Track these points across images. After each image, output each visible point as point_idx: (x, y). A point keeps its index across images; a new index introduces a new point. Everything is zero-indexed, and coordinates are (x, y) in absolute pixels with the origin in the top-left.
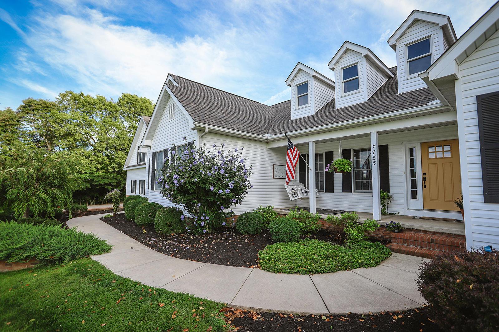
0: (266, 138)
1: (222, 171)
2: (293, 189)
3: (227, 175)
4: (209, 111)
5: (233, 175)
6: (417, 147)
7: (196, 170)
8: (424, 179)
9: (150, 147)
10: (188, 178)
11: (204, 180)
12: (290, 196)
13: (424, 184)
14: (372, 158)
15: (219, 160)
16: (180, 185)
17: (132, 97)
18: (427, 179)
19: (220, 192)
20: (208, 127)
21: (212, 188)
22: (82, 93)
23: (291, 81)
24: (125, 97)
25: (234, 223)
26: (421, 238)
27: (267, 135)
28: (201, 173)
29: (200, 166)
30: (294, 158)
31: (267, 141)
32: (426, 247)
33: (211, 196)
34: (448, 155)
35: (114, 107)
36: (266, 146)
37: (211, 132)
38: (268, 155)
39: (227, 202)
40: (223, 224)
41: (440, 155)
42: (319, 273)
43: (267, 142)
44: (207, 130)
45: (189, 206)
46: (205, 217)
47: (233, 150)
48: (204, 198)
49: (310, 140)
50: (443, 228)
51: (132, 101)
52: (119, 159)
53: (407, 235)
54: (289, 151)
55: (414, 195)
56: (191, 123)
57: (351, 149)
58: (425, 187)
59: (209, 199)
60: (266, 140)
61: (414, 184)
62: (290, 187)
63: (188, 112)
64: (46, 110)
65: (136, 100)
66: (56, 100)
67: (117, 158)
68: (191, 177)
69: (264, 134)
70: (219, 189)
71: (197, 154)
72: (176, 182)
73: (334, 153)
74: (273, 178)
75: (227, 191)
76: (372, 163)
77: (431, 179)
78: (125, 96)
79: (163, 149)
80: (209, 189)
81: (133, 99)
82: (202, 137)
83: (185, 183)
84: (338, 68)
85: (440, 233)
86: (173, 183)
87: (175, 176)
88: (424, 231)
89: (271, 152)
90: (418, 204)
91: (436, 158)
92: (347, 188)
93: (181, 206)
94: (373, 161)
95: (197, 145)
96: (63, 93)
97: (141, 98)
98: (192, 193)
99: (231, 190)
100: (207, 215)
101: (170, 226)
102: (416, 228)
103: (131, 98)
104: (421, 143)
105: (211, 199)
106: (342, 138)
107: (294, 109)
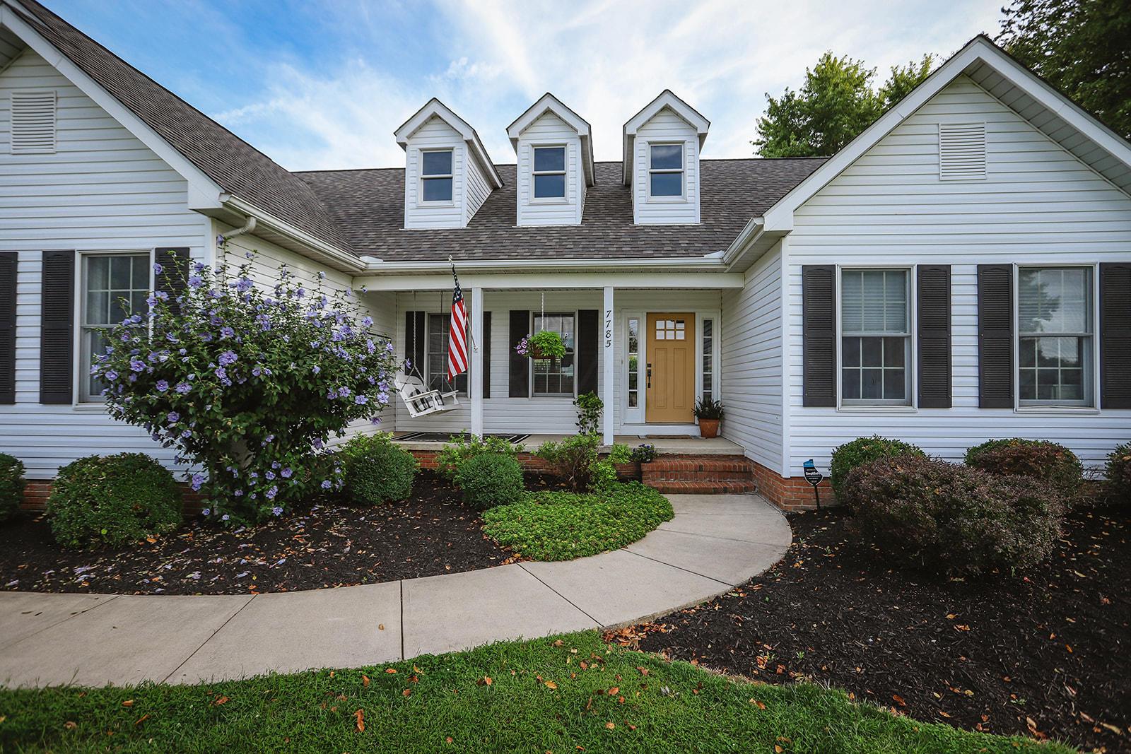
0: (364, 265)
2: (418, 392)
6: (641, 319)
8: (649, 374)
12: (410, 406)
13: (648, 382)
14: (605, 334)
18: (653, 373)
23: (409, 138)
25: (340, 481)
26: (686, 466)
27: (365, 259)
31: (361, 272)
32: (691, 479)
34: (681, 336)
40: (323, 486)
41: (670, 336)
42: (634, 541)
43: (355, 276)
44: (252, 224)
49: (476, 286)
50: (705, 448)
53: (666, 463)
55: (633, 403)
57: (528, 311)
58: (649, 385)
60: (361, 269)
61: (633, 382)
63: (182, 154)
69: (359, 255)
73: (492, 316)
76: (605, 344)
77: (658, 374)
84: (526, 143)
85: (701, 456)
88: (681, 456)
90: (639, 413)
91: (665, 340)
92: (518, 388)
94: (606, 340)
101: (142, 514)
102: (671, 452)
104: (647, 313)
106: (545, 289)
107: (414, 206)
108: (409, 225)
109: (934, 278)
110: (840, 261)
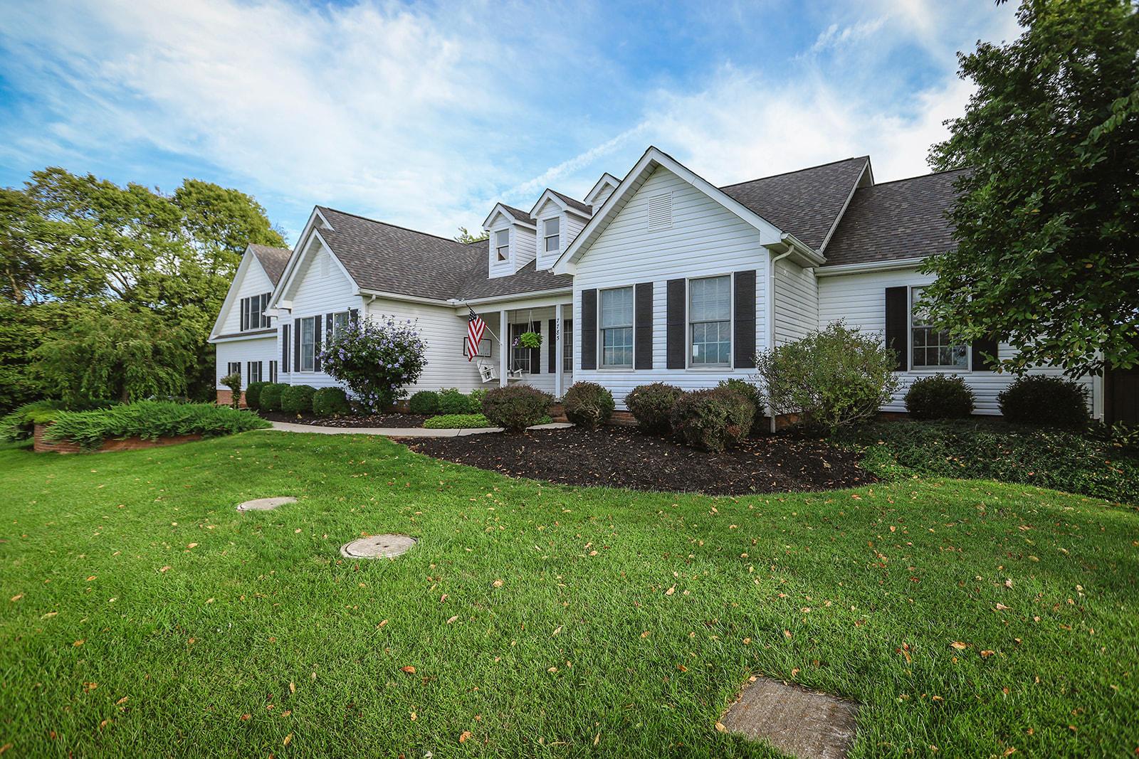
0: (452, 304)
1: (391, 345)
2: (486, 368)
3: (397, 349)
4: (377, 268)
5: (404, 350)
7: (364, 344)
9: (291, 311)
10: (355, 352)
11: (373, 354)
12: (483, 376)
15: (389, 333)
16: (346, 360)
17: (209, 190)
19: (390, 366)
20: (375, 293)
21: (381, 363)
22: (91, 176)
23: (490, 226)
24: (192, 189)
25: (406, 402)
27: (453, 300)
28: (369, 347)
29: (367, 340)
30: (477, 334)
31: (453, 307)
33: (380, 371)
35: (170, 210)
36: (454, 313)
37: (379, 298)
38: (457, 325)
39: (398, 379)
40: (394, 403)
43: (455, 309)
44: (374, 297)
45: (353, 385)
46: (373, 395)
47: (405, 321)
48: (372, 374)
49: (502, 309)
51: (208, 198)
52: (189, 320)
54: (471, 322)
56: (355, 288)
59: (378, 374)
62: (483, 366)
63: (351, 274)
64: (8, 210)
65: (219, 197)
66: (25, 187)
67: (186, 318)
68: (358, 352)
69: (449, 299)
70: (389, 363)
71: (363, 326)
72: (341, 357)
74: (464, 355)
75: (397, 365)
78: (192, 185)
79: (313, 314)
80: (378, 364)
81: (212, 194)
82: (368, 305)
83: (352, 357)
86: (338, 357)
87: (342, 350)
89: (461, 321)
93: (344, 385)
94: (557, 336)
95: (363, 314)
96: (41, 171)
97: (228, 191)
98: (359, 368)
99: (400, 364)
100: (375, 392)
101: (333, 407)
103: (206, 192)
105: (380, 375)
106: (532, 309)
107: (492, 265)
108: (491, 276)
109: (645, 291)
110: (599, 286)
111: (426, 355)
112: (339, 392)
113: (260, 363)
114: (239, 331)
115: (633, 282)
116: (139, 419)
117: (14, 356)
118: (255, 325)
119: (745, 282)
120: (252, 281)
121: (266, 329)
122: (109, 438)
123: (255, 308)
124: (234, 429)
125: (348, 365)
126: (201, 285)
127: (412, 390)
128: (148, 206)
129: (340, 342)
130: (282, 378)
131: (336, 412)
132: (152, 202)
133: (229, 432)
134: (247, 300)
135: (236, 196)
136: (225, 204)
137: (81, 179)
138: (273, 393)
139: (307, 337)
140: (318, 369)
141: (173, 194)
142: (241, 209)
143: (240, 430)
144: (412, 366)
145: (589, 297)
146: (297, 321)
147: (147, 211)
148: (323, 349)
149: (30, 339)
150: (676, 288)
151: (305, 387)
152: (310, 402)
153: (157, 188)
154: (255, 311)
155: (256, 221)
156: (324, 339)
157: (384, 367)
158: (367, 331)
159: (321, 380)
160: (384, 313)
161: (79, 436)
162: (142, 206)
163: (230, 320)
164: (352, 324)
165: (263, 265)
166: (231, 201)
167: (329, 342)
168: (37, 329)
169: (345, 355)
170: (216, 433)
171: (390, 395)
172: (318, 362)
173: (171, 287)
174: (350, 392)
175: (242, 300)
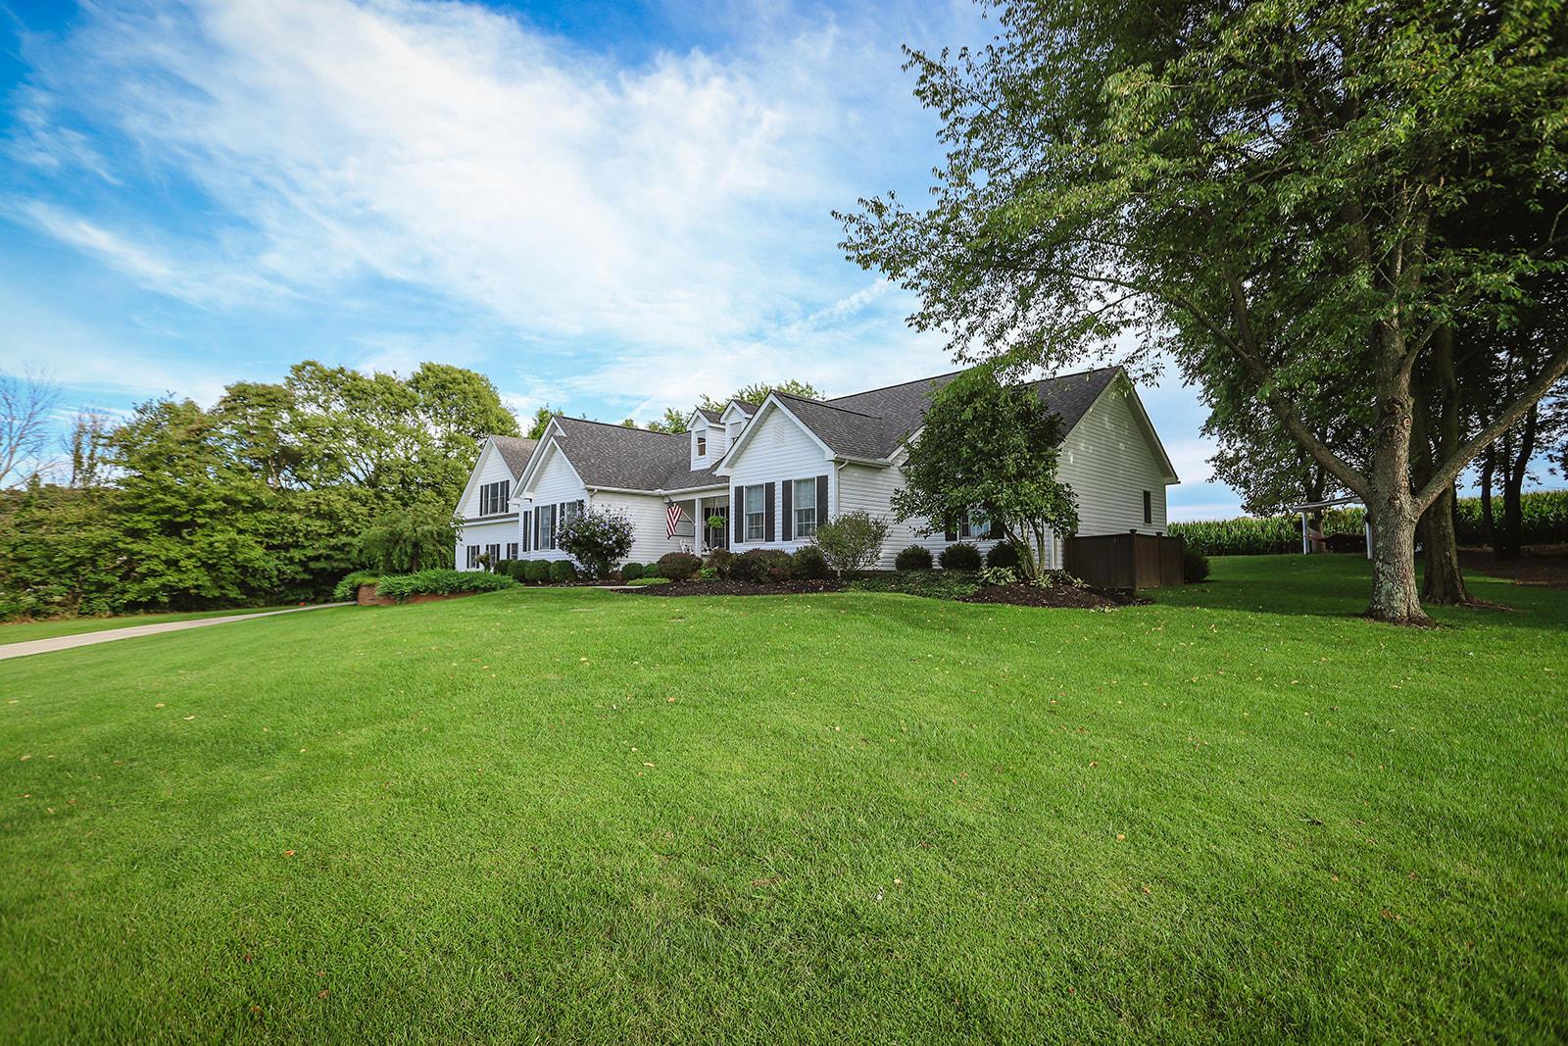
0: (658, 493)
1: (607, 527)
2: (686, 546)
3: (611, 530)
4: (599, 467)
5: (616, 530)
7: (587, 526)
9: (531, 500)
10: (581, 532)
11: (594, 534)
15: (606, 518)
16: (574, 539)
17: (444, 373)
19: (606, 544)
20: (596, 487)
21: (600, 541)
22: (342, 368)
24: (429, 373)
27: (659, 490)
28: (591, 529)
29: (589, 523)
30: (674, 518)
31: (661, 495)
33: (600, 548)
35: (409, 395)
36: (658, 501)
38: (659, 510)
39: (611, 552)
43: (661, 497)
44: (596, 490)
45: (579, 558)
46: (594, 565)
47: (618, 509)
48: (593, 549)
49: (697, 497)
51: (444, 380)
54: (670, 509)
56: (582, 483)
59: (597, 549)
60: (659, 495)
63: (579, 472)
66: (282, 380)
68: (583, 532)
69: (656, 489)
70: (605, 542)
71: (587, 513)
72: (571, 536)
75: (610, 542)
78: (429, 369)
79: (550, 504)
80: (598, 542)
81: (448, 377)
82: (591, 496)
83: (579, 536)
86: (569, 537)
87: (571, 531)
89: (662, 508)
93: (572, 558)
95: (587, 504)
96: (298, 364)
98: (584, 545)
99: (614, 542)
100: (596, 563)
101: (564, 575)
103: (442, 375)
105: (599, 550)
106: (718, 497)
107: (694, 459)
108: (692, 469)
109: (770, 487)
110: (745, 484)
111: (634, 534)
112: (569, 564)
113: (498, 545)
114: (478, 517)
115: (764, 482)
116: (436, 581)
117: (275, 543)
118: (494, 510)
119: (823, 481)
120: (492, 469)
121: (504, 513)
122: (416, 594)
123: (495, 494)
124: (499, 588)
125: (576, 542)
126: (438, 469)
127: (623, 562)
128: (392, 394)
129: (570, 525)
130: (522, 556)
131: (567, 578)
132: (394, 390)
133: (494, 589)
134: (487, 486)
135: (469, 377)
136: (460, 387)
137: (333, 371)
138: (519, 566)
139: (544, 522)
140: (553, 547)
141: (410, 377)
142: (474, 390)
143: (502, 588)
144: (623, 544)
145: (739, 490)
146: (537, 508)
147: (391, 399)
148: (558, 531)
149: (289, 526)
150: (787, 485)
151: (544, 561)
152: (548, 572)
153: (395, 372)
154: (496, 498)
155: (489, 401)
156: (558, 524)
157: (602, 544)
158: (590, 517)
159: (556, 555)
160: (603, 502)
161: (398, 592)
162: (387, 395)
163: (470, 506)
164: (579, 512)
165: (503, 455)
166: (465, 382)
167: (562, 526)
168: (295, 517)
169: (574, 535)
170: (486, 590)
171: (606, 565)
172: (553, 541)
173: (411, 473)
174: (577, 563)
175: (482, 487)
